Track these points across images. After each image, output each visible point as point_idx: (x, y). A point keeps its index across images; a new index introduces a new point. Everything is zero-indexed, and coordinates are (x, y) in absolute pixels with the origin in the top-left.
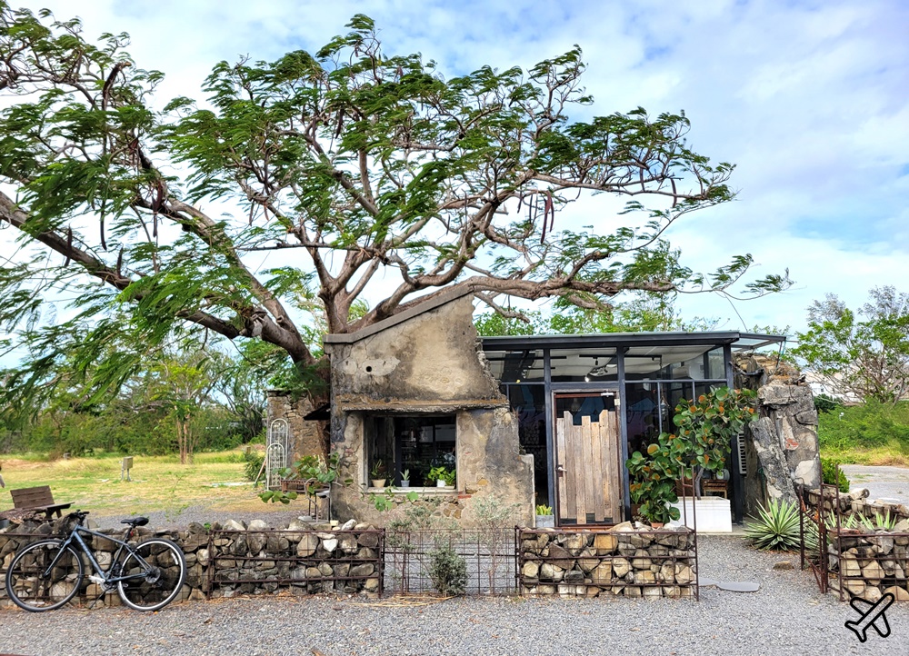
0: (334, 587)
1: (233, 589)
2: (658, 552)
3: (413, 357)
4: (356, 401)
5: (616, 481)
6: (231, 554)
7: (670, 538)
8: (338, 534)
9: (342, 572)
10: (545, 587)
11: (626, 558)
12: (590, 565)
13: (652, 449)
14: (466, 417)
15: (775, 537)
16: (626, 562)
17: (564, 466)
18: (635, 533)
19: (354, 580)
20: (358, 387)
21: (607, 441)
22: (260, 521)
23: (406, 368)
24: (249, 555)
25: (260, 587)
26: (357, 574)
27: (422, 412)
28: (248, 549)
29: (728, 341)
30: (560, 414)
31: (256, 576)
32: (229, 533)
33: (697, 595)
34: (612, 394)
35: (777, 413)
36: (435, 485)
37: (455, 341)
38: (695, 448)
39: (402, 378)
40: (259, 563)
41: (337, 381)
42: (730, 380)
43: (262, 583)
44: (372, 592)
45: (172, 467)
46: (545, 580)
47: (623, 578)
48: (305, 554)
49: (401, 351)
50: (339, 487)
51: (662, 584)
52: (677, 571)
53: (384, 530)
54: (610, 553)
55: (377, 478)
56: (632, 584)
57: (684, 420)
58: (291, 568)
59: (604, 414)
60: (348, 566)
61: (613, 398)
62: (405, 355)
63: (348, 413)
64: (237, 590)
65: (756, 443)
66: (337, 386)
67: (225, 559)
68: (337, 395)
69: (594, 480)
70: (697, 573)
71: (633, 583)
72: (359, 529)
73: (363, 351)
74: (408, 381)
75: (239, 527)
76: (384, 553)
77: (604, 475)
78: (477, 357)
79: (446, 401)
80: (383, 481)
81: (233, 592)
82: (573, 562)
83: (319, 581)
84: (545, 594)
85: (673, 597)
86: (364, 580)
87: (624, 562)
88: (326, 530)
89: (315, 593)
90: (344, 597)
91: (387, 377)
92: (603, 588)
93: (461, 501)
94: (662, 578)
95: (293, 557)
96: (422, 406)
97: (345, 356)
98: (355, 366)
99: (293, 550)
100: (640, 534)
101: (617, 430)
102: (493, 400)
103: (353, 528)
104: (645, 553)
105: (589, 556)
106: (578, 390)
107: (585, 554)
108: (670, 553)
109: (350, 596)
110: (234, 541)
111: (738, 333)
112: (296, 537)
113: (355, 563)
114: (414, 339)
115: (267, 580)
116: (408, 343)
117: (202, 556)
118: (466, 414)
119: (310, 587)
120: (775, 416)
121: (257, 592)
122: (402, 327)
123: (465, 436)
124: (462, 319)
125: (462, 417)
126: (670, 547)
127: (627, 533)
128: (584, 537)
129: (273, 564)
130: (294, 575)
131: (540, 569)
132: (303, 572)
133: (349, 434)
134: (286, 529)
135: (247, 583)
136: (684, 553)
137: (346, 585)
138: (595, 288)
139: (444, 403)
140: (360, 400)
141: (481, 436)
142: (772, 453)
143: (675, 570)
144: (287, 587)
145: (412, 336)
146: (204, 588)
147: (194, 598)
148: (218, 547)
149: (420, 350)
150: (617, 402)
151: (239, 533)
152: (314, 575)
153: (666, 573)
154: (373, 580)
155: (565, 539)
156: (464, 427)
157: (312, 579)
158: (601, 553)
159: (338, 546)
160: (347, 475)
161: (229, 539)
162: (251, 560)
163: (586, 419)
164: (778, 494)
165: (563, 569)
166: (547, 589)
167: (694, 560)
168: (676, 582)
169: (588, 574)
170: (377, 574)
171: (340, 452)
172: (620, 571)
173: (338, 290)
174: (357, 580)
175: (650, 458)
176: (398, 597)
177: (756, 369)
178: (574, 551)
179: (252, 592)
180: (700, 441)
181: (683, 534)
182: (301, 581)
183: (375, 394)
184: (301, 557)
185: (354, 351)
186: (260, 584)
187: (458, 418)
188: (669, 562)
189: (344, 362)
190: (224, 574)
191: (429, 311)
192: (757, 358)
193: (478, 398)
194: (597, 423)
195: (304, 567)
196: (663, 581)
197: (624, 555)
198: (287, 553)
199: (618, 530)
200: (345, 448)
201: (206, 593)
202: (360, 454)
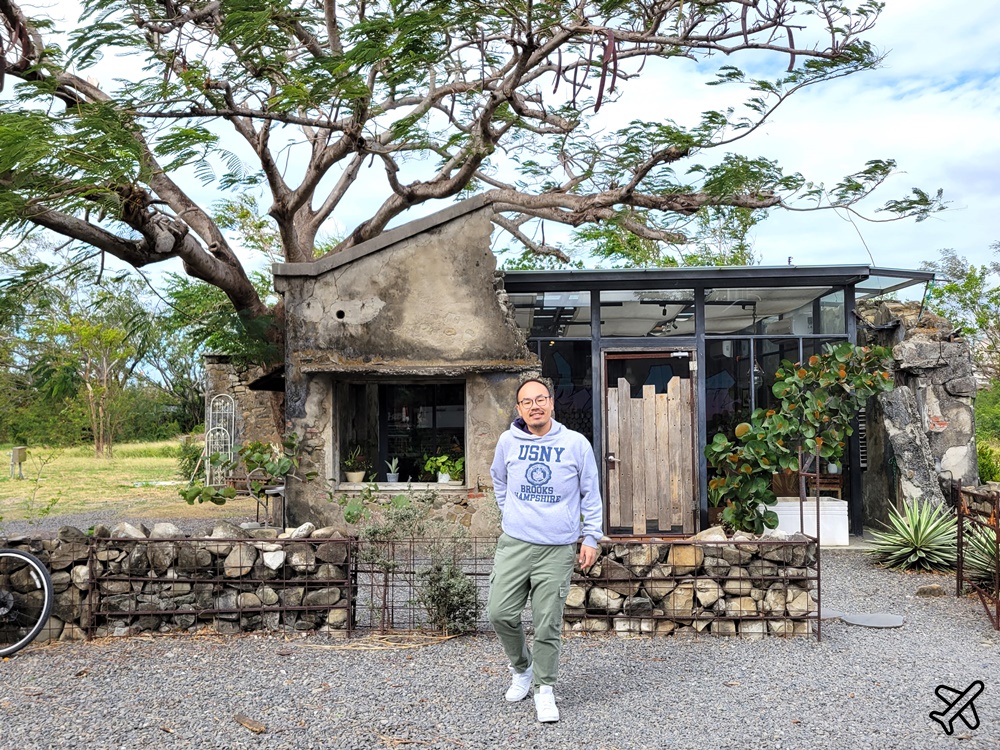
0: (281, 621)
1: (126, 625)
2: (763, 570)
3: (403, 298)
4: (321, 360)
5: (688, 475)
6: (123, 573)
7: (781, 551)
8: (287, 545)
9: (293, 599)
10: (594, 621)
11: (714, 579)
12: (661, 589)
13: (742, 429)
14: (479, 384)
15: (914, 552)
16: (715, 586)
17: (617, 455)
18: (729, 543)
19: (310, 612)
20: (324, 340)
21: (678, 420)
22: (169, 525)
23: (395, 313)
24: (152, 574)
25: (170, 622)
26: (315, 601)
27: (416, 376)
28: (149, 566)
29: (851, 280)
30: (612, 382)
31: (163, 605)
32: (120, 541)
33: (817, 633)
34: (686, 354)
35: (919, 380)
36: (435, 479)
37: (465, 277)
38: (802, 429)
39: (388, 327)
40: (166, 586)
41: (295, 331)
42: (852, 336)
43: (171, 615)
44: (338, 628)
45: (84, 461)
46: (593, 611)
47: (710, 608)
48: (236, 573)
49: (387, 289)
50: (298, 481)
51: (767, 617)
52: (790, 598)
53: (357, 538)
54: (692, 573)
55: (352, 470)
56: (722, 616)
57: (788, 389)
58: (215, 594)
59: (675, 383)
60: (301, 590)
61: (688, 359)
62: (393, 294)
63: (311, 376)
64: (134, 626)
65: (887, 422)
66: (295, 337)
67: (114, 580)
68: (295, 351)
69: (658, 474)
70: (818, 601)
71: (724, 615)
72: (318, 536)
73: (332, 289)
74: (397, 332)
75: (137, 534)
76: (356, 571)
77: (672, 468)
78: (497, 298)
79: (451, 361)
80: (360, 475)
81: (127, 628)
82: (637, 585)
83: (258, 613)
84: (594, 632)
85: (783, 635)
86: (326, 611)
87: (712, 585)
88: (268, 538)
89: (252, 630)
90: (295, 635)
91: (366, 325)
92: (680, 622)
93: (472, 502)
94: (768, 608)
95: (219, 578)
96: (416, 368)
97: (305, 296)
98: (320, 310)
99: (218, 568)
100: (737, 545)
101: (692, 405)
102: (519, 360)
103: (309, 536)
104: (743, 572)
105: (662, 577)
106: (639, 349)
107: (655, 573)
108: (780, 571)
109: (304, 634)
110: (128, 554)
111: (867, 267)
112: (222, 548)
113: (312, 586)
114: (407, 272)
115: (179, 611)
116: (397, 277)
117: (78, 576)
118: (480, 380)
119: (244, 622)
120: (915, 384)
121: (165, 628)
122: (387, 254)
123: (478, 410)
124: (475, 244)
125: (475, 384)
126: (780, 564)
127: (717, 543)
128: (655, 548)
129: (187, 587)
130: (220, 603)
131: (588, 595)
132: (233, 600)
133: (311, 408)
134: (207, 537)
135: (149, 615)
136: (800, 571)
137: (298, 618)
138: (666, 203)
139: (449, 364)
140: (328, 359)
141: (501, 411)
142: (911, 436)
143: (786, 596)
144: (210, 621)
145: (402, 267)
146: (84, 622)
147: (69, 638)
148: (105, 564)
149: (415, 288)
150: (693, 366)
151: (136, 542)
152: (250, 603)
153: (773, 602)
154: (338, 611)
155: (626, 551)
156: (476, 399)
157: (247, 610)
158: (679, 571)
159: (286, 561)
160: (310, 465)
161: (121, 551)
162: (155, 582)
163: (649, 390)
164: (917, 493)
165: (622, 596)
166: (598, 625)
167: (815, 583)
168: (787, 613)
169: (658, 602)
170: (345, 602)
171: (299, 432)
172: (705, 598)
173: (298, 205)
174: (315, 612)
175: (738, 442)
176: (377, 636)
177: (889, 320)
178: (638, 570)
179: (157, 628)
180: (810, 418)
181: (799, 545)
182: (231, 613)
183: (350, 350)
184: (230, 578)
185: (317, 288)
186: (168, 618)
187: (468, 386)
188: (778, 585)
189: (305, 304)
190: (113, 602)
191: (427, 231)
192: (890, 306)
193: (497, 358)
194: (665, 395)
195: (235, 593)
196: (769, 612)
197: (713, 575)
198: (209, 572)
199: (703, 539)
200: (307, 426)
201: (86, 630)
202: (328, 435)
